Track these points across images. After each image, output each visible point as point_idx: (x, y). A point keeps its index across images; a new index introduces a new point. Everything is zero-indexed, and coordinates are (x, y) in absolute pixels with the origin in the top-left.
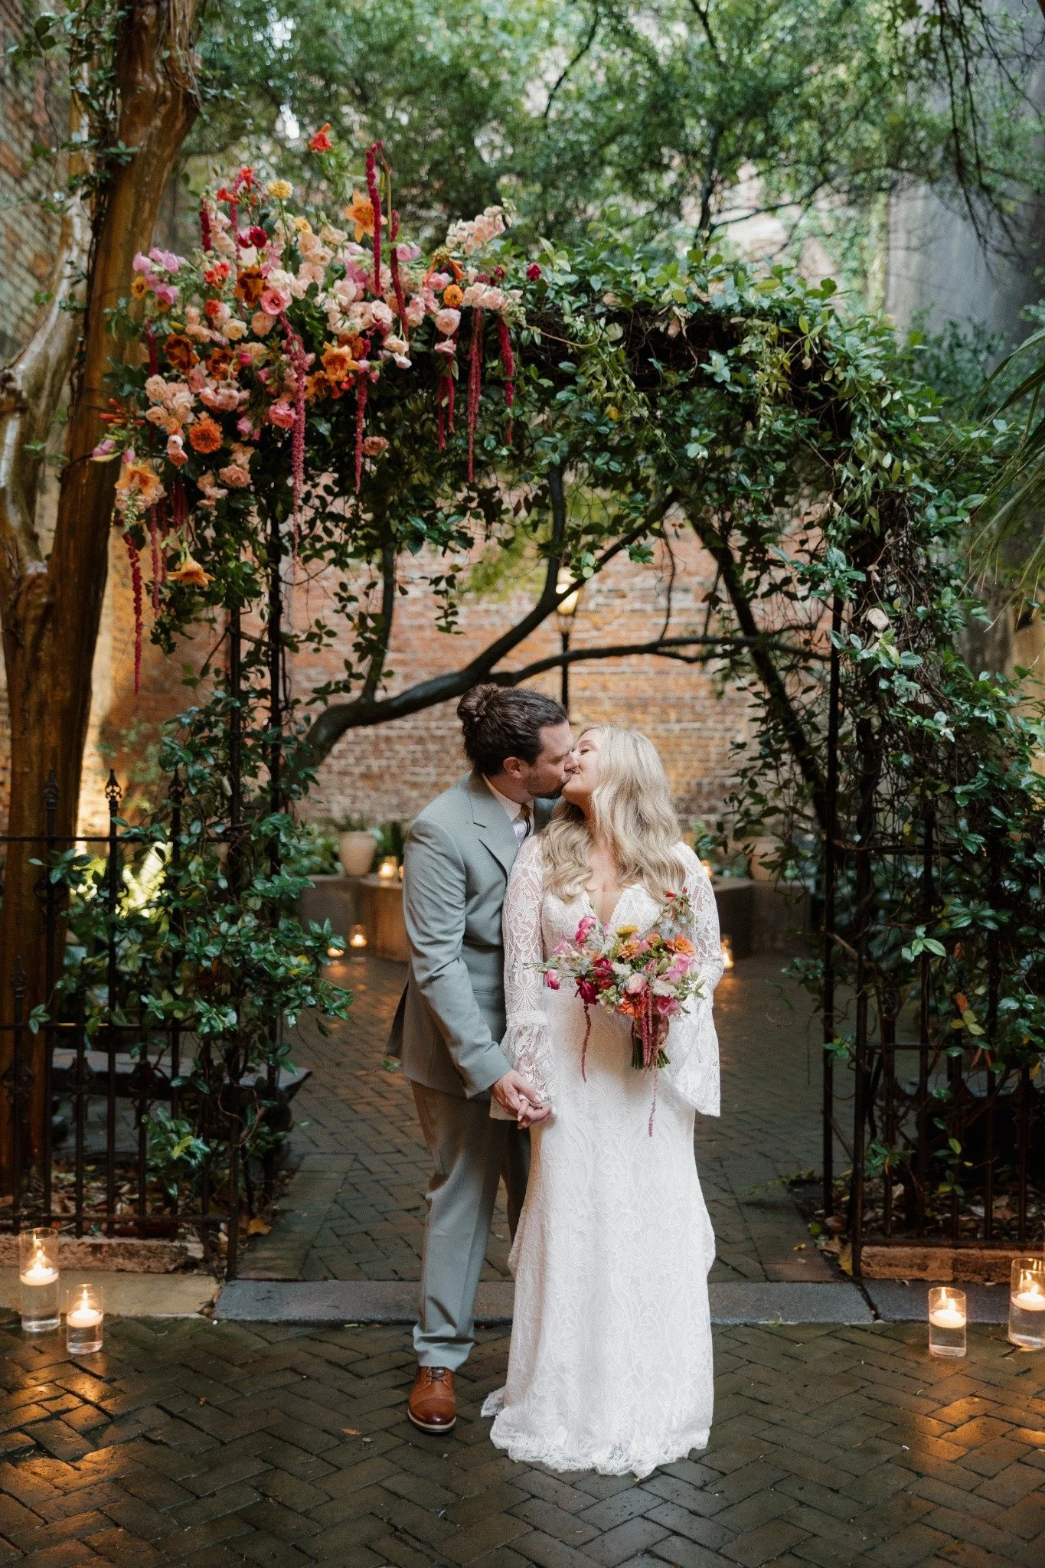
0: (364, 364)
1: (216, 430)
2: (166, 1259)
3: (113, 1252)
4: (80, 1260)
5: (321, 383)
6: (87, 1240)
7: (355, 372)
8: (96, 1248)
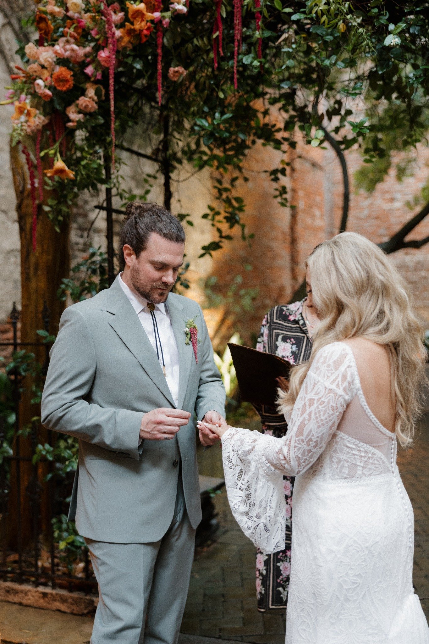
0: (157, 15)
1: (68, 74)
2: (82, 606)
3: (54, 598)
4: (36, 601)
5: (130, 32)
6: (41, 589)
7: (152, 21)
8: (45, 595)
